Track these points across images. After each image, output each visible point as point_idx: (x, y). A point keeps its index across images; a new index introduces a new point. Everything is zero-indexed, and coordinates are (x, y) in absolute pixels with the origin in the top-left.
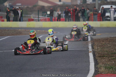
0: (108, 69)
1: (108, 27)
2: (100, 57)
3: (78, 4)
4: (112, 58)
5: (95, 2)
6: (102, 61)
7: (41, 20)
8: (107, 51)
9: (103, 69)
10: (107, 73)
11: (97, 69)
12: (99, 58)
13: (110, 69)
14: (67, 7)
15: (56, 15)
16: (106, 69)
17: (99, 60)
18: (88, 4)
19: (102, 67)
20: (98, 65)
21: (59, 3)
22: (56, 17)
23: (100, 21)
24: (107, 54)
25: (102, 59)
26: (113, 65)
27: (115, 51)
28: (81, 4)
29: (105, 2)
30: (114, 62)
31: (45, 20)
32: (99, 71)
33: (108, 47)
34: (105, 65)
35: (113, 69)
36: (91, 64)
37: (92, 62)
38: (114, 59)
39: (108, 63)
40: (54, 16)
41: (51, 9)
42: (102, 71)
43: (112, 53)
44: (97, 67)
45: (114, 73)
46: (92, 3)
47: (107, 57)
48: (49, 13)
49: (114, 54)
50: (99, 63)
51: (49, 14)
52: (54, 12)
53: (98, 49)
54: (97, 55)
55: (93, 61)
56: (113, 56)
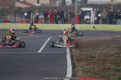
0: (86, 73)
1: (87, 30)
2: (78, 60)
3: (57, 6)
4: (90, 62)
5: (74, 5)
6: (80, 65)
7: (18, 22)
8: (85, 55)
9: (80, 73)
10: (85, 77)
11: (74, 72)
12: (76, 62)
13: (88, 73)
14: (47, 9)
15: (33, 17)
16: (84, 73)
17: (76, 63)
18: (67, 6)
19: (80, 71)
20: (76, 69)
21: (37, 5)
22: (33, 18)
23: (80, 23)
24: (85, 58)
25: (80, 63)
26: (91, 69)
27: (93, 55)
28: (60, 6)
29: (85, 5)
30: (93, 66)
31: (22, 22)
32: (76, 75)
33: (86, 51)
34: (83, 68)
35: (91, 73)
36: (68, 67)
37: (69, 66)
38: (92, 63)
39: (86, 67)
40: (32, 18)
41: (28, 10)
42: (79, 75)
43: (91, 57)
44: (75, 71)
45: (92, 77)
46: (72, 5)
47: (85, 60)
48: (26, 14)
49: (93, 58)
50: (76, 67)
51: (27, 16)
52: (32, 14)
53: (76, 52)
54: (75, 58)
55: (71, 65)
56: (92, 60)
